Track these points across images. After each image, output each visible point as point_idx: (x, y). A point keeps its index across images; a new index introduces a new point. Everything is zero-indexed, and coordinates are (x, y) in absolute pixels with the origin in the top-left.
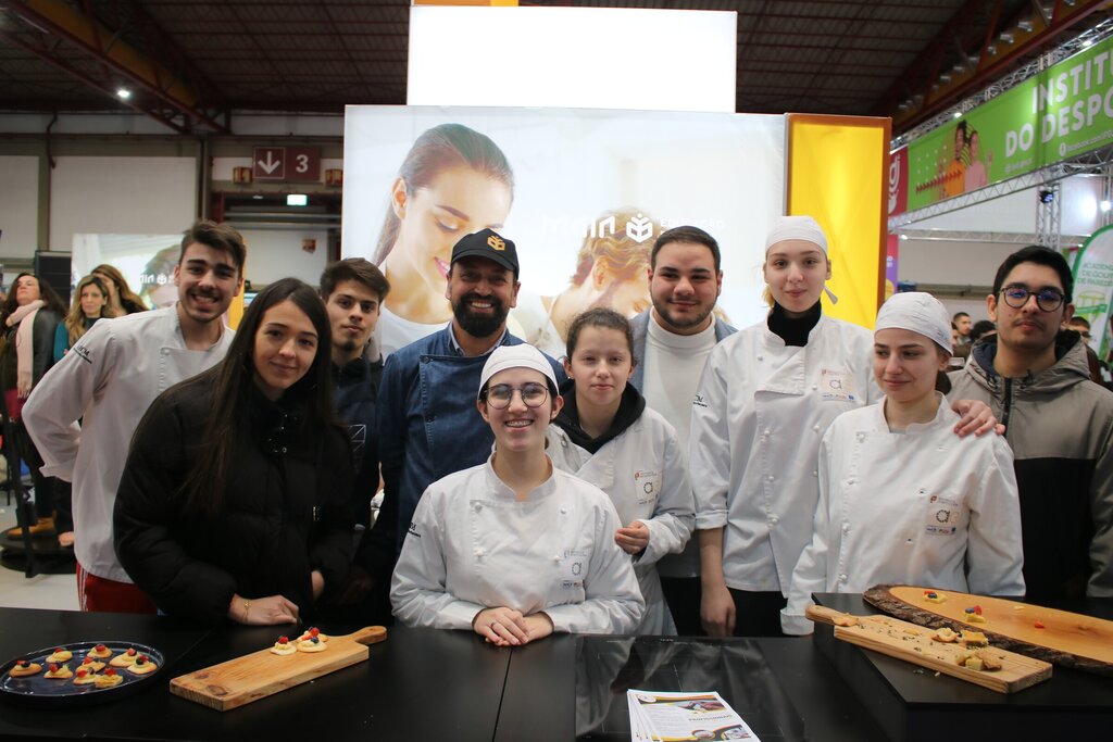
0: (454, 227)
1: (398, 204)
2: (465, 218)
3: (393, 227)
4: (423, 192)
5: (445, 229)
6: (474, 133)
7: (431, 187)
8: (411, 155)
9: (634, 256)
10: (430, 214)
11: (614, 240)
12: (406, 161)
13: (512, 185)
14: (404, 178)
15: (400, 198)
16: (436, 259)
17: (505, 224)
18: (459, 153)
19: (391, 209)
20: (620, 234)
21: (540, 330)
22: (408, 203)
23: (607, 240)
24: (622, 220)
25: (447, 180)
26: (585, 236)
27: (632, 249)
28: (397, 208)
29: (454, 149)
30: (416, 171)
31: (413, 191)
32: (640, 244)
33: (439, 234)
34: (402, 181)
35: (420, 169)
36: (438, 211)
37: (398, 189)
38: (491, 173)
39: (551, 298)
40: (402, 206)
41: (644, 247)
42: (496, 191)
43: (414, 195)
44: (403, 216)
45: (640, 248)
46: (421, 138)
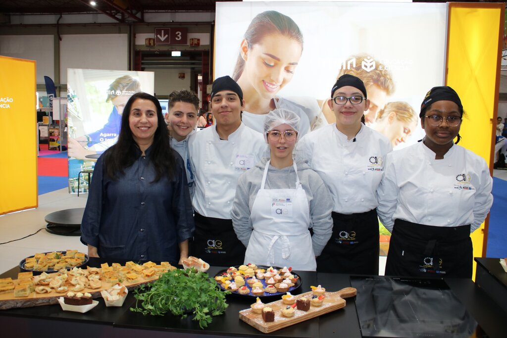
0: (272, 64)
1: (243, 53)
2: (278, 60)
3: (241, 64)
4: (257, 47)
5: (268, 65)
6: (283, 15)
7: (261, 44)
8: (250, 28)
9: (365, 79)
10: (260, 57)
11: (355, 71)
12: (248, 30)
13: (303, 42)
14: (247, 39)
15: (245, 50)
16: (263, 81)
17: (299, 63)
18: (275, 26)
19: (240, 55)
20: (359, 67)
21: (317, 117)
22: (249, 52)
23: (351, 70)
24: (359, 60)
25: (269, 40)
26: (340, 68)
27: (364, 75)
28: (243, 55)
29: (272, 24)
30: (253, 35)
31: (251, 46)
32: (369, 73)
33: (265, 68)
34: (246, 41)
35: (255, 34)
36: (264, 56)
37: (244, 45)
38: (292, 36)
39: (322, 101)
40: (246, 54)
41: (371, 74)
42: (294, 45)
43: (252, 48)
44: (246, 59)
45: (369, 75)
46: (255, 18)
